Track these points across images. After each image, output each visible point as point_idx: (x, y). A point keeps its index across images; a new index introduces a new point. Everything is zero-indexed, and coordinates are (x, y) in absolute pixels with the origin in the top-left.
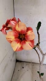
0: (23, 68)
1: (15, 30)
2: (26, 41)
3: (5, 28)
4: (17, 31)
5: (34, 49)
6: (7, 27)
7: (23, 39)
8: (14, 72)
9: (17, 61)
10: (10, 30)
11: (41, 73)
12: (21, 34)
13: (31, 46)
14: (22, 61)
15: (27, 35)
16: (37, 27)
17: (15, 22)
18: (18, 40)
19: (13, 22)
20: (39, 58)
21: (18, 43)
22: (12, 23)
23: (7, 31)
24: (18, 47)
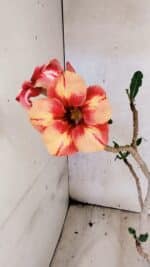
0: (91, 225)
1: (53, 95)
2: (86, 126)
3: (29, 92)
4: (59, 98)
5: (122, 160)
6: (33, 89)
7: (77, 122)
8: (61, 236)
9: (73, 202)
10: (41, 96)
11: (141, 236)
12: (73, 108)
13: (100, 141)
14: (87, 204)
15: (89, 109)
16: (128, 87)
17: (56, 74)
18: (63, 123)
19: (51, 72)
20: (139, 188)
21: (62, 133)
22: (49, 74)
23: (32, 99)
24: (62, 145)
